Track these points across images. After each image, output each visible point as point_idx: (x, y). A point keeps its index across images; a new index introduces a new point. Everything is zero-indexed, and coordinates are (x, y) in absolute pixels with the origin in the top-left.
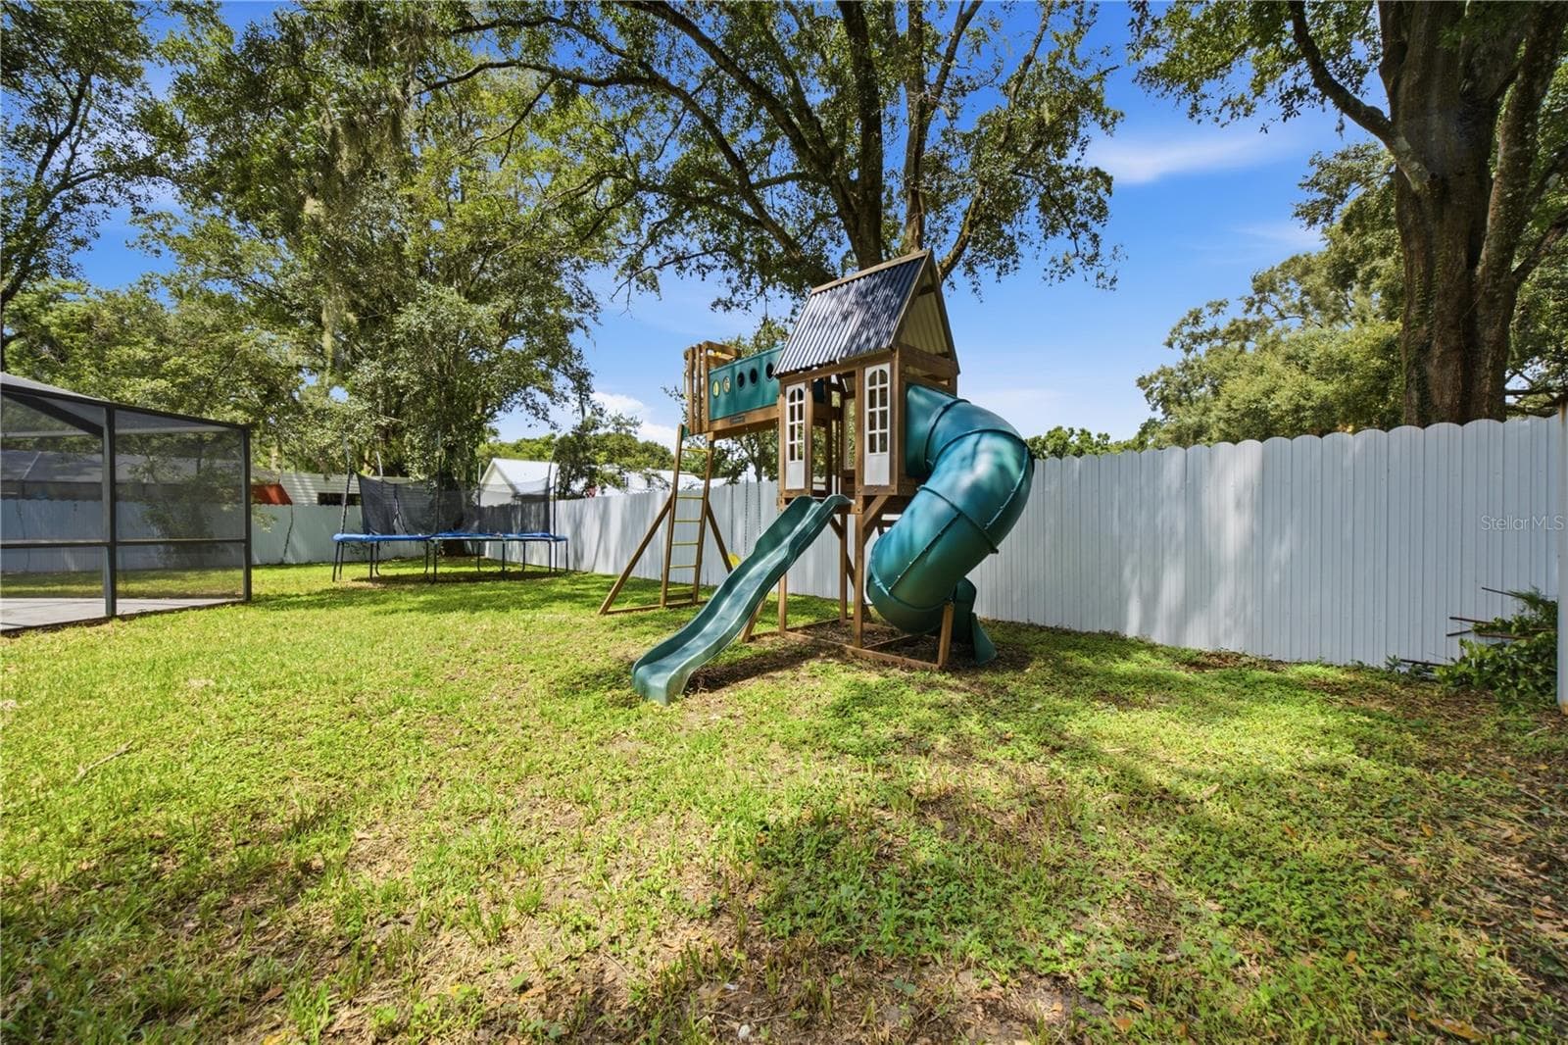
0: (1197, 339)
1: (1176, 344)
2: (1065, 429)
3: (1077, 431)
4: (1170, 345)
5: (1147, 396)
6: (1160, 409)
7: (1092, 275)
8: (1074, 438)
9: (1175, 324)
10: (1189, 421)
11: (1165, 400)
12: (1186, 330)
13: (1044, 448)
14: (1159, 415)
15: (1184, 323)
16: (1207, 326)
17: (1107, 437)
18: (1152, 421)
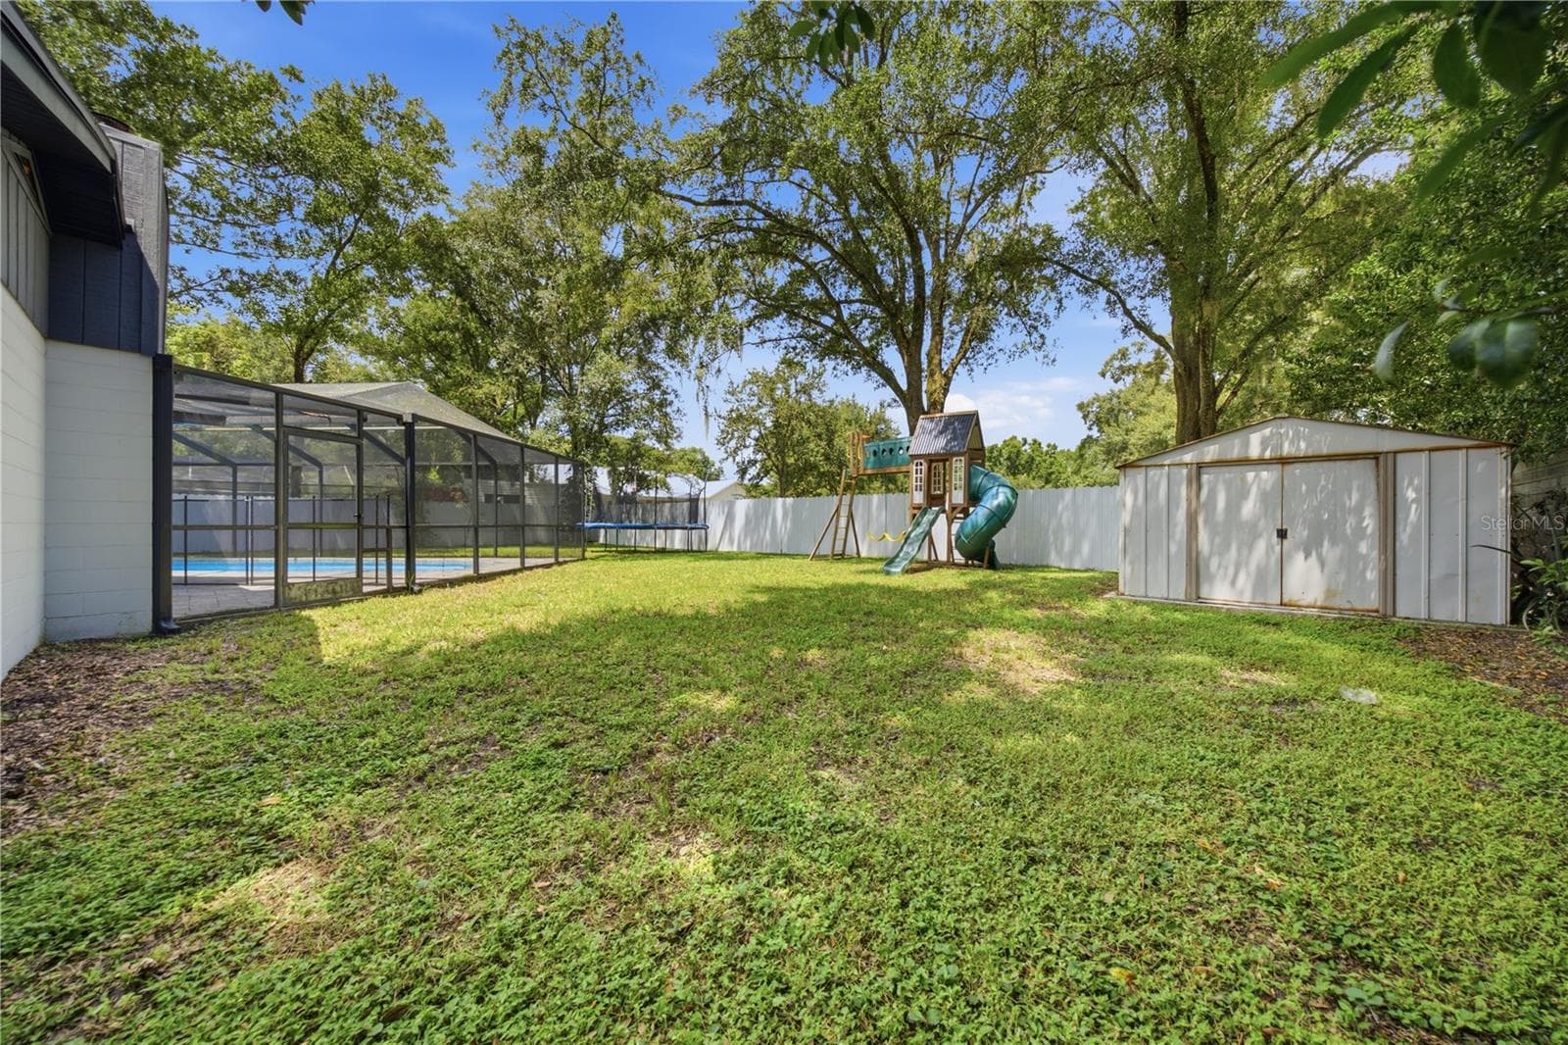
0: (1124, 370)
1: (1108, 375)
2: (1020, 439)
3: (1030, 441)
4: (1103, 375)
5: (1085, 417)
6: (1095, 428)
7: (1040, 355)
8: (1027, 447)
9: (1108, 357)
10: (1117, 439)
11: (1098, 421)
12: (1117, 364)
13: (1001, 455)
14: (1095, 433)
15: (1113, 358)
16: (1133, 361)
17: (1055, 447)
18: (1089, 437)
